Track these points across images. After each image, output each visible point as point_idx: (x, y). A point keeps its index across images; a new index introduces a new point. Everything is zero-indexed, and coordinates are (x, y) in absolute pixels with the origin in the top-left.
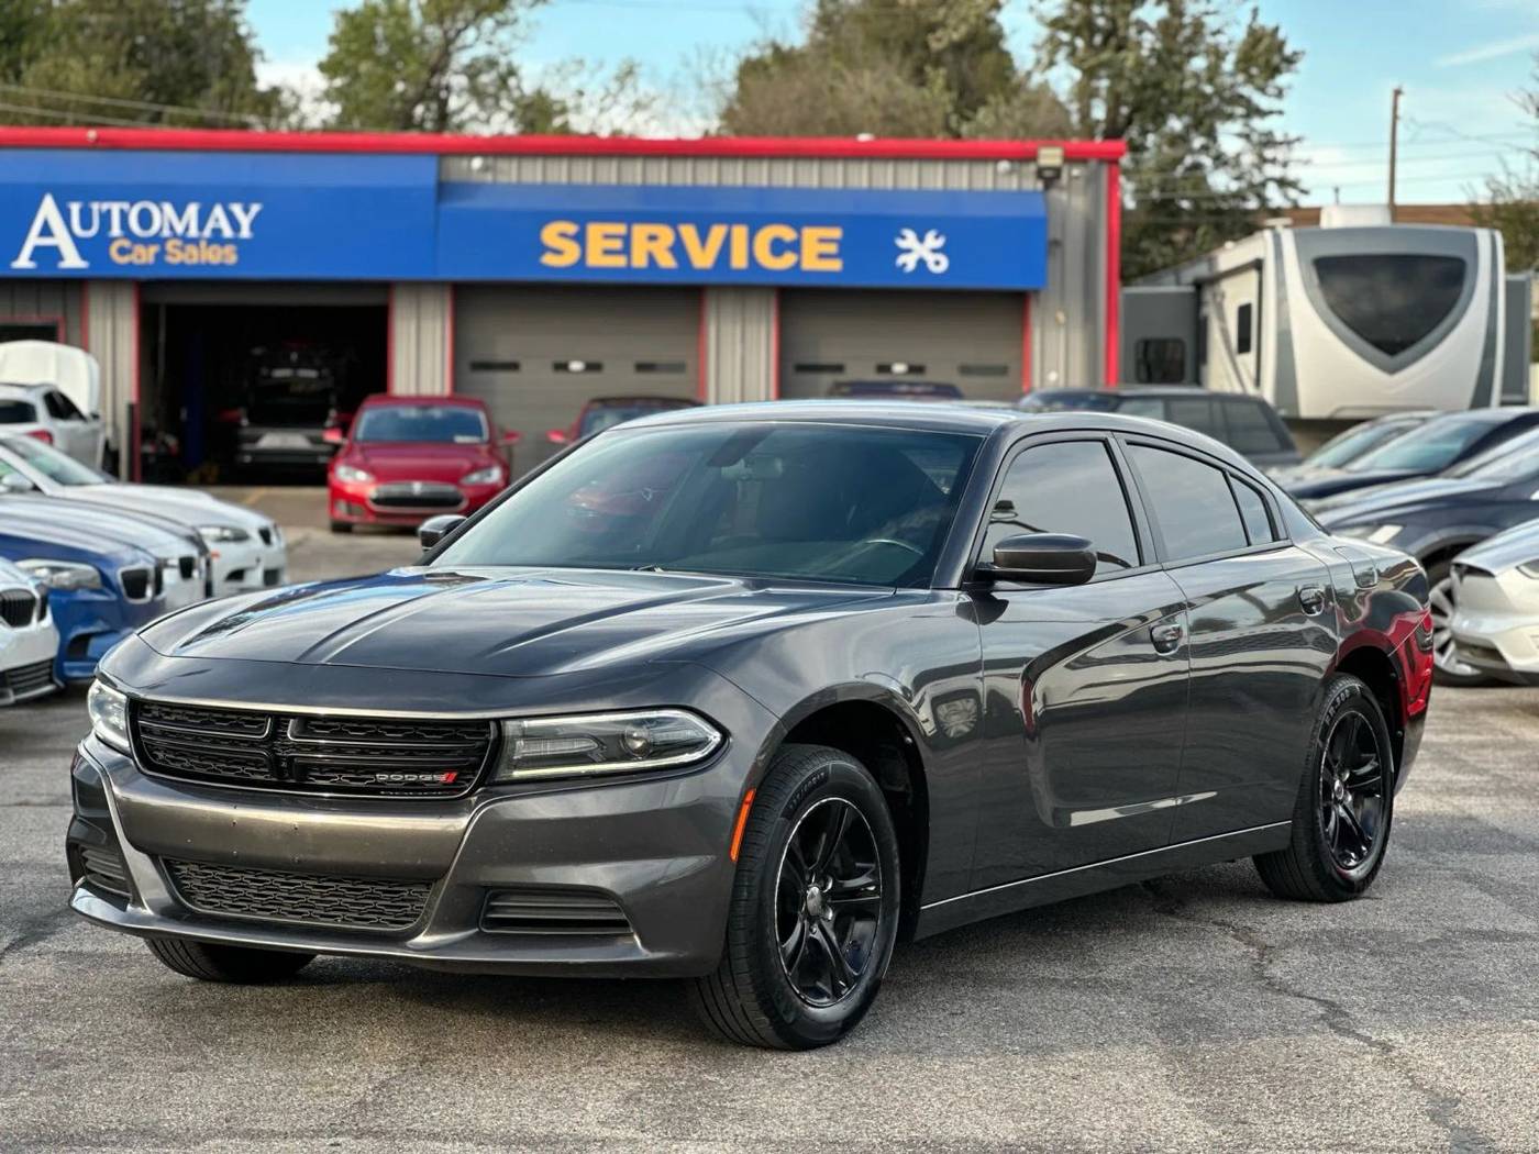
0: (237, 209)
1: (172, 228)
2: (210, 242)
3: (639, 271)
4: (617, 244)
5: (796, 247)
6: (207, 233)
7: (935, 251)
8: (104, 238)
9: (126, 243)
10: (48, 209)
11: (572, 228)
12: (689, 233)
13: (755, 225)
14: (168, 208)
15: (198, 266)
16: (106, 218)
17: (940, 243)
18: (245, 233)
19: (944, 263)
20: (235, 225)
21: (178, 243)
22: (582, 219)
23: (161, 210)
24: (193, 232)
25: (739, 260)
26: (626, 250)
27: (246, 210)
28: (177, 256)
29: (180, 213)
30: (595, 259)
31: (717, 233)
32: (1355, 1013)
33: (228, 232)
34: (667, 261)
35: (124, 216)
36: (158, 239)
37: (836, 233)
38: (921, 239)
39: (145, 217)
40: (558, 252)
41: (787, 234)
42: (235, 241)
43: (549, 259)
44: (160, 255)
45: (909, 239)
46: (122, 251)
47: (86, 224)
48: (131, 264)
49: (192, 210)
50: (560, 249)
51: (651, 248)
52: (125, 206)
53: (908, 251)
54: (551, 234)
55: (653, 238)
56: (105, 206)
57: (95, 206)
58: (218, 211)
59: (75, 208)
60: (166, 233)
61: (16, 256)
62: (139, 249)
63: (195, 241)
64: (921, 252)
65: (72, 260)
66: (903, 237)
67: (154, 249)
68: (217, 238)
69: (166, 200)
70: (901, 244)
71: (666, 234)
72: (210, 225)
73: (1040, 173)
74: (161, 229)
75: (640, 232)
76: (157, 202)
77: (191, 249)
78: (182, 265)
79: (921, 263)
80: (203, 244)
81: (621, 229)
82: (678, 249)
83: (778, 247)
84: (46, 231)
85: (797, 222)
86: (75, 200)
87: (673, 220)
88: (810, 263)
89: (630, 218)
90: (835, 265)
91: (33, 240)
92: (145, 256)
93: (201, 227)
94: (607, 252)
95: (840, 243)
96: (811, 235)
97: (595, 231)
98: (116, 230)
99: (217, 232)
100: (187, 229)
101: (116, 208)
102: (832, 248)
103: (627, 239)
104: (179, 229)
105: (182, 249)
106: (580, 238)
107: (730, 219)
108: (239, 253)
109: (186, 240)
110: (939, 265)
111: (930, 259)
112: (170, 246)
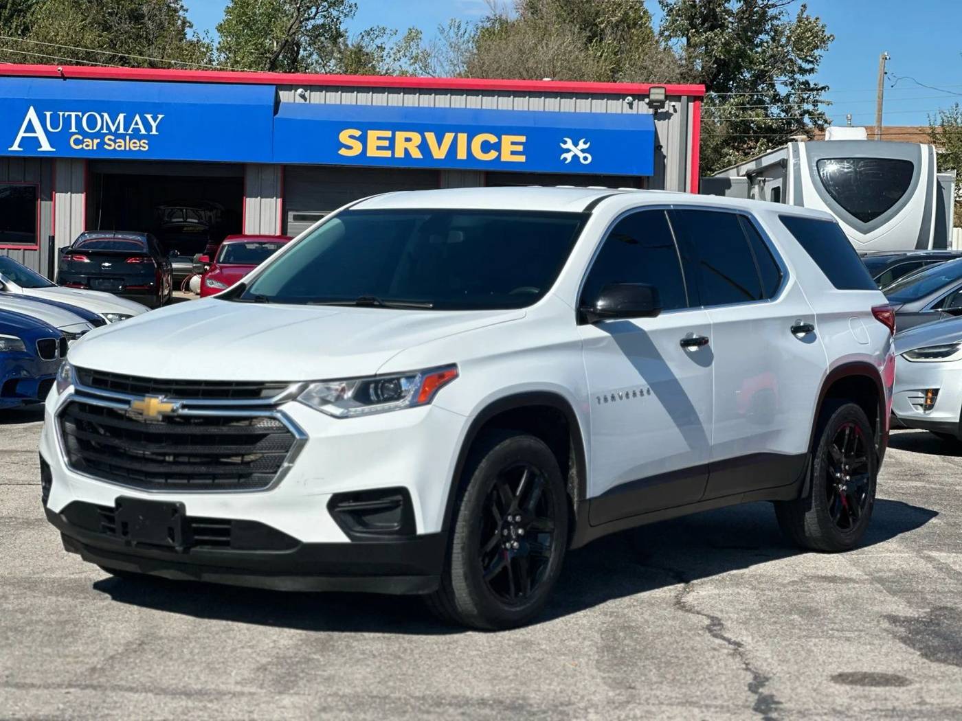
0: (149, 117)
1: (108, 128)
2: (132, 137)
3: (399, 160)
4: (386, 143)
5: (497, 148)
6: (130, 131)
7: (583, 151)
8: (66, 133)
9: (80, 137)
10: (32, 114)
11: (357, 133)
12: (431, 137)
13: (471, 133)
14: (106, 116)
15: (124, 152)
16: (67, 121)
17: (586, 146)
18: (154, 132)
19: (589, 158)
20: (148, 126)
21: (112, 137)
22: (365, 127)
23: (102, 117)
25: (462, 154)
26: (392, 147)
27: (155, 119)
28: (110, 146)
29: (114, 119)
30: (372, 152)
31: (449, 137)
32: (728, 624)
34: (416, 154)
35: (79, 119)
36: (100, 135)
37: (523, 139)
38: (576, 144)
39: (92, 122)
40: (350, 148)
41: (493, 139)
42: (148, 136)
43: (343, 152)
44: (101, 145)
45: (568, 144)
46: (77, 142)
47: (55, 125)
48: (82, 150)
49: (121, 118)
50: (350, 146)
51: (407, 146)
52: (80, 114)
53: (568, 151)
54: (344, 137)
55: (408, 140)
56: (67, 114)
57: (61, 114)
58: (137, 118)
59: (48, 115)
60: (105, 131)
61: (11, 143)
62: (88, 140)
63: (123, 136)
64: (575, 151)
65: (46, 146)
66: (565, 143)
67: (97, 141)
68: (136, 134)
69: (105, 111)
70: (564, 146)
71: (416, 138)
72: (132, 126)
73: (650, 104)
74: (102, 128)
75: (400, 136)
76: (99, 112)
77: (120, 141)
78: (115, 151)
79: (575, 157)
80: (127, 138)
81: (388, 134)
82: (424, 147)
83: (486, 147)
84: (30, 128)
85: (499, 132)
86: (48, 110)
87: (421, 129)
88: (506, 157)
89: (395, 127)
90: (522, 159)
91: (22, 133)
92: (91, 144)
93: (126, 129)
94: (380, 148)
95: (525, 145)
96: (507, 140)
97: (372, 135)
98: (74, 129)
99: (137, 130)
100: (118, 128)
101: (73, 114)
102: (520, 148)
103: (392, 140)
104: (113, 128)
105: (114, 141)
106: (363, 139)
107: (457, 129)
108: (150, 144)
109: (117, 136)
110: (586, 159)
111: (581, 155)
112: (106, 139)
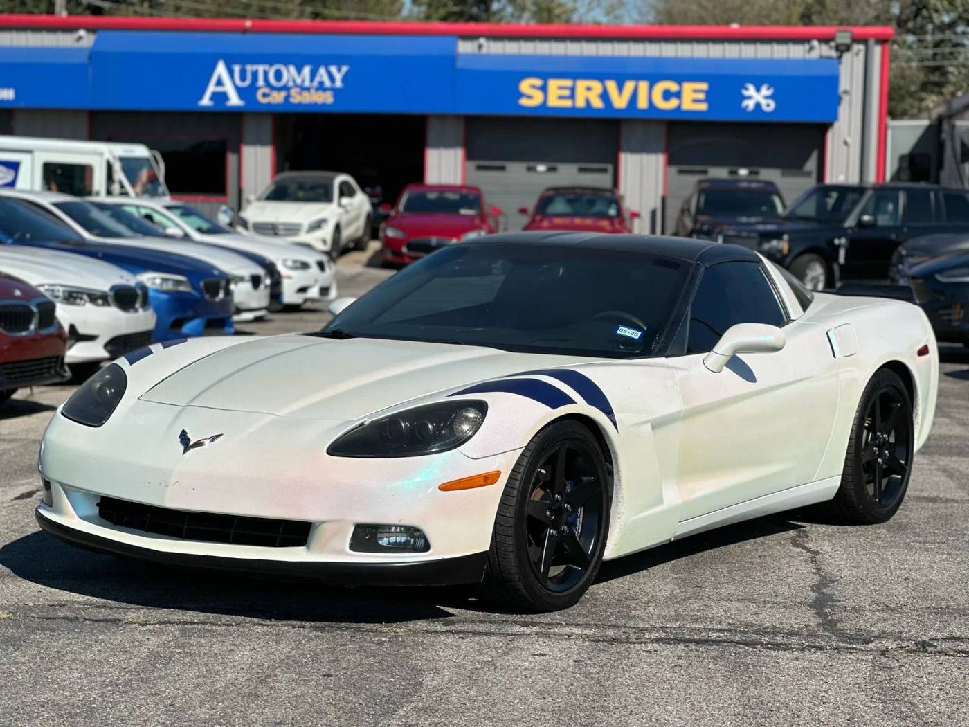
0: (333, 69)
1: (294, 81)
2: (317, 89)
3: (581, 110)
4: (567, 93)
5: (678, 95)
6: (316, 84)
7: (766, 97)
8: (253, 88)
9: (266, 90)
10: (221, 69)
11: (538, 82)
12: (611, 85)
13: (653, 81)
14: (292, 69)
15: (310, 105)
16: (255, 75)
17: (769, 93)
18: (338, 84)
19: (772, 105)
20: (332, 79)
21: (297, 90)
22: (545, 76)
23: (288, 70)
24: (307, 84)
25: (642, 103)
26: (572, 96)
27: (339, 70)
28: (297, 98)
29: (299, 71)
30: (553, 102)
31: (629, 86)
33: (328, 83)
34: (597, 103)
35: (266, 74)
36: (285, 88)
37: (704, 86)
38: (758, 90)
39: (278, 76)
40: (530, 97)
41: (673, 87)
42: (333, 89)
43: (524, 102)
44: (287, 98)
45: (751, 90)
46: (265, 95)
47: (243, 78)
48: (269, 104)
49: (307, 70)
50: (531, 95)
51: (588, 94)
52: (266, 67)
53: (750, 98)
54: (526, 86)
55: (589, 89)
56: (255, 67)
57: (249, 68)
58: (322, 71)
59: (237, 69)
60: (291, 84)
61: (201, 97)
62: (275, 94)
63: (308, 89)
64: (758, 98)
65: (235, 100)
66: (747, 89)
67: (283, 94)
68: (321, 87)
69: (291, 63)
70: (746, 93)
71: (597, 86)
72: (317, 79)
73: (837, 48)
74: (288, 81)
75: (581, 85)
76: (286, 64)
77: (306, 94)
78: (300, 104)
79: (758, 105)
80: (313, 91)
81: (568, 83)
82: (605, 96)
83: (667, 95)
84: (220, 83)
85: (680, 80)
86: (237, 63)
87: (601, 78)
88: (688, 105)
89: (575, 76)
90: (703, 107)
91: (212, 88)
92: (278, 98)
93: (312, 79)
94: (561, 98)
95: (707, 93)
96: (688, 88)
97: (553, 84)
98: (261, 82)
99: (321, 83)
100: (303, 81)
101: (261, 69)
102: (701, 96)
103: (573, 90)
104: (299, 81)
105: (300, 94)
106: (544, 89)
107: (637, 77)
108: (335, 96)
109: (304, 89)
110: (769, 106)
111: (763, 102)
112: (293, 92)
